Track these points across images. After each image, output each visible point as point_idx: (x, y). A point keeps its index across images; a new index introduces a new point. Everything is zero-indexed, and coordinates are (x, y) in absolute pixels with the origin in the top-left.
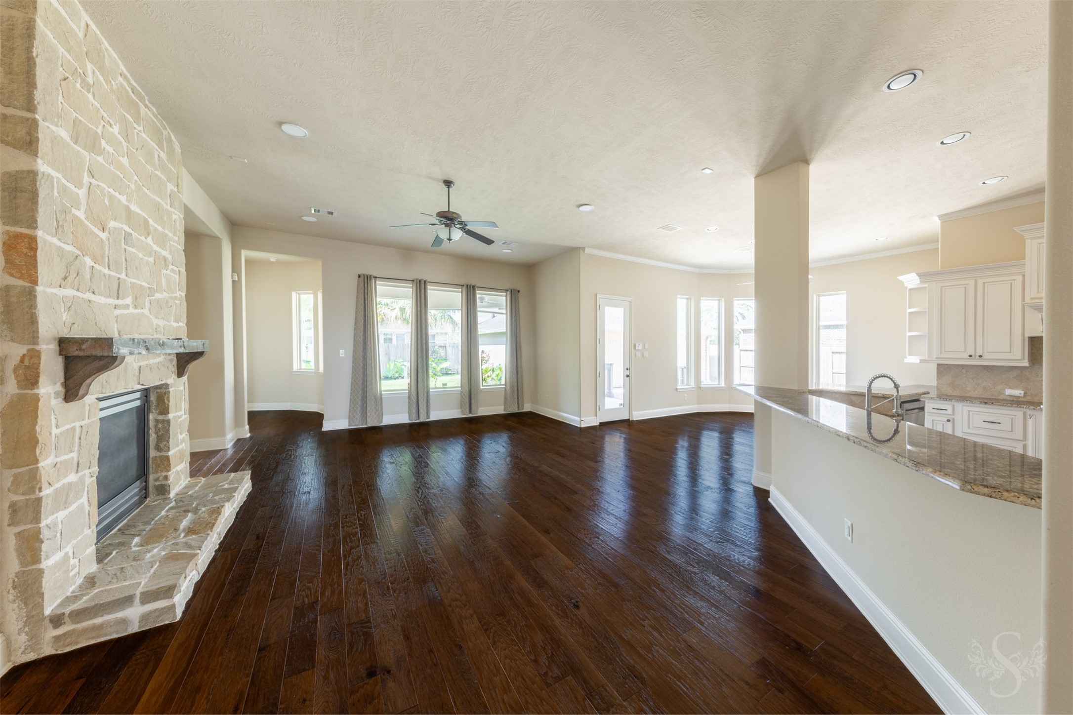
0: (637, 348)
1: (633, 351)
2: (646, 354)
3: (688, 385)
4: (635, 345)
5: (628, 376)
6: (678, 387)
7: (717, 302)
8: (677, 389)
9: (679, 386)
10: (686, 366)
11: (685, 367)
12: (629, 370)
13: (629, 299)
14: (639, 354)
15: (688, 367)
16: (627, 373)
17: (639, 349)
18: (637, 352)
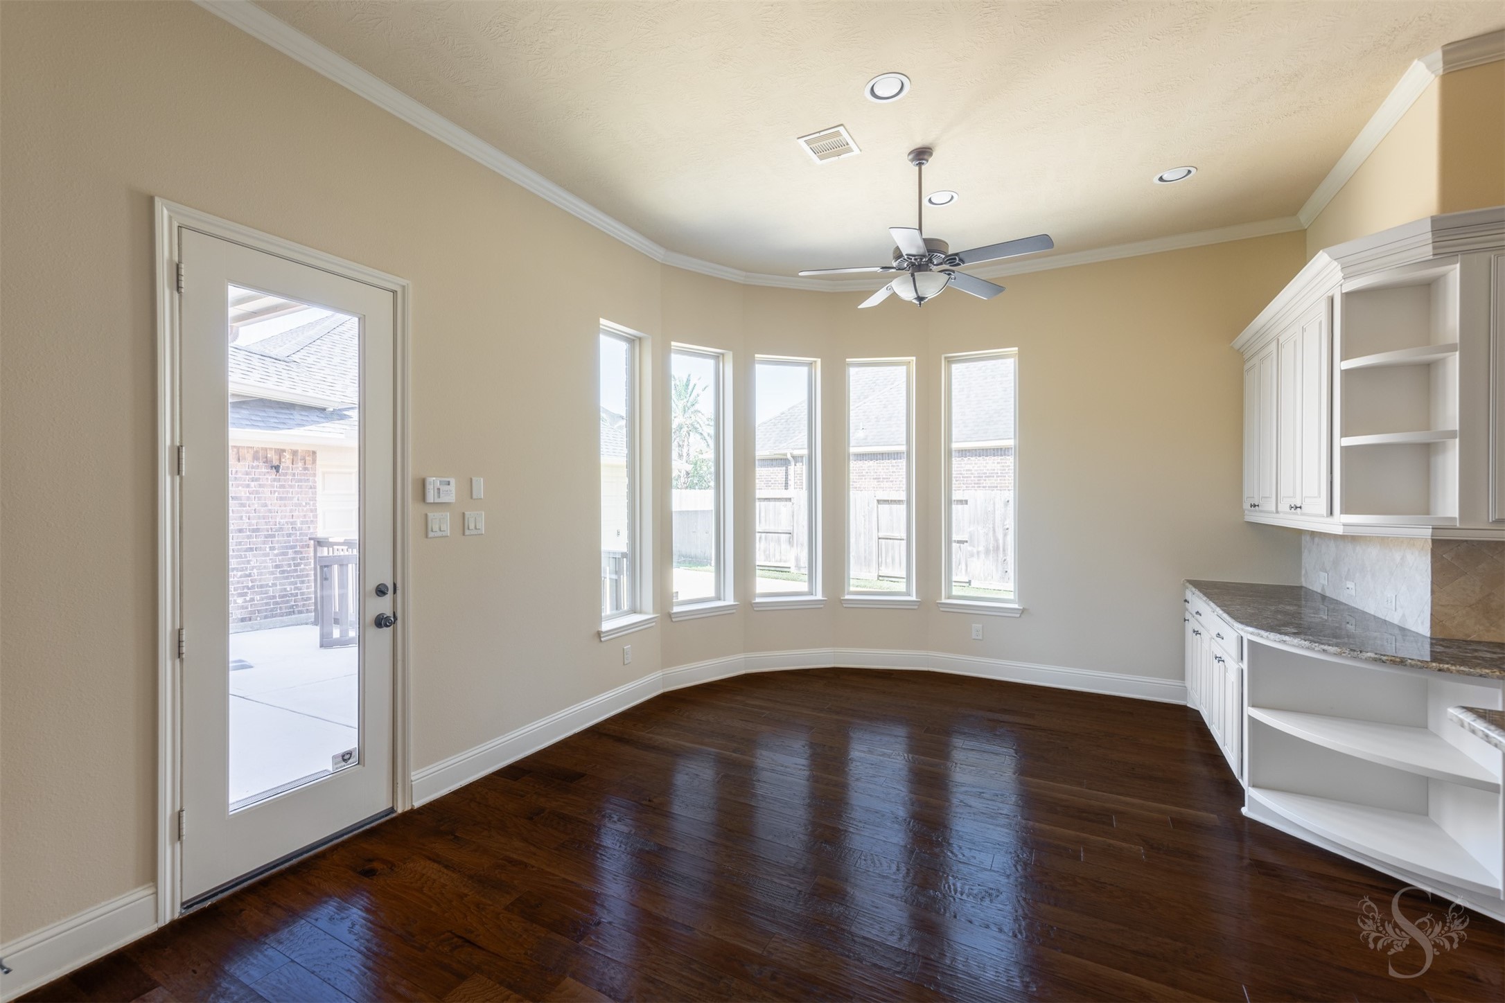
0: (431, 497)
1: (413, 508)
2: (478, 520)
3: (634, 611)
4: (423, 484)
5: (381, 622)
6: (606, 626)
7: (711, 362)
8: (599, 634)
9: (611, 617)
10: (625, 549)
11: (624, 555)
12: (389, 597)
13: (394, 282)
14: (442, 523)
15: (633, 556)
16: (383, 606)
17: (444, 499)
18: (430, 515)
